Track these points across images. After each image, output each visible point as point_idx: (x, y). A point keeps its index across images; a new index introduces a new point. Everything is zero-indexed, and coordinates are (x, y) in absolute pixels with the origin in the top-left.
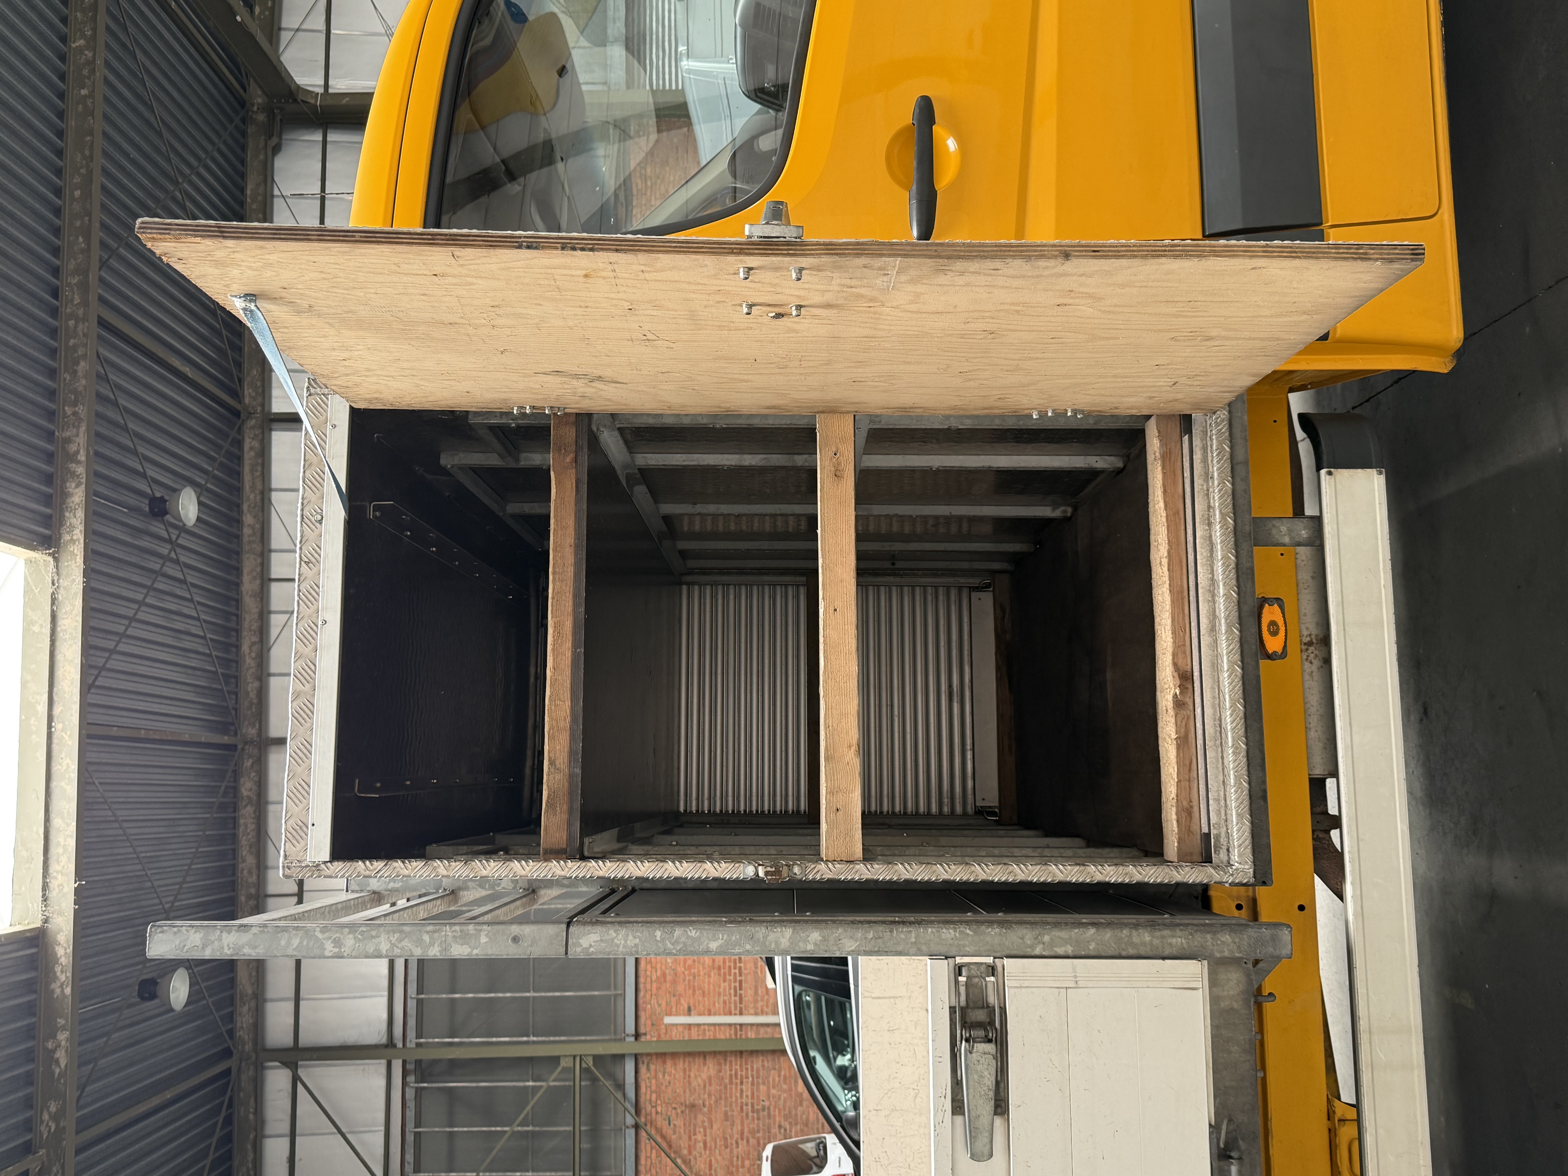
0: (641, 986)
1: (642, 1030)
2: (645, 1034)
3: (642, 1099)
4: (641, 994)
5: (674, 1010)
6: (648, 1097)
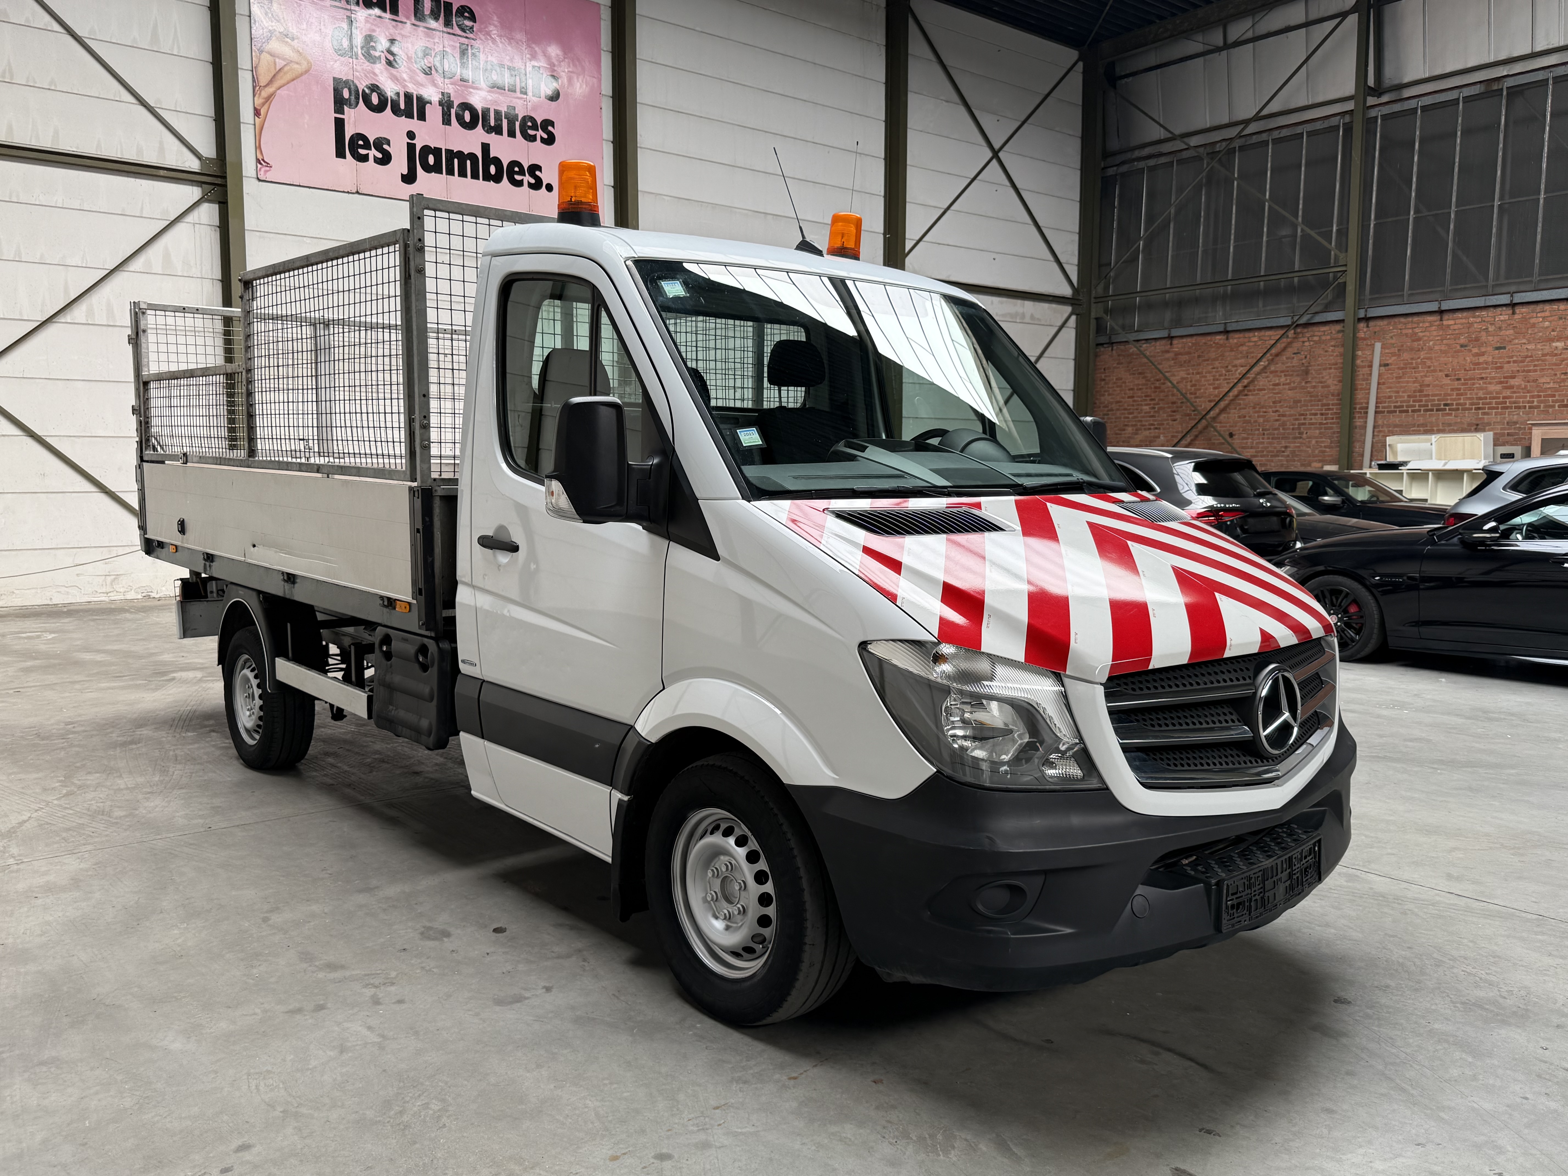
0: (1410, 319)
1: (1372, 323)
2: (1368, 326)
3: (1315, 328)
4: (1402, 320)
5: (1386, 351)
6: (1316, 333)
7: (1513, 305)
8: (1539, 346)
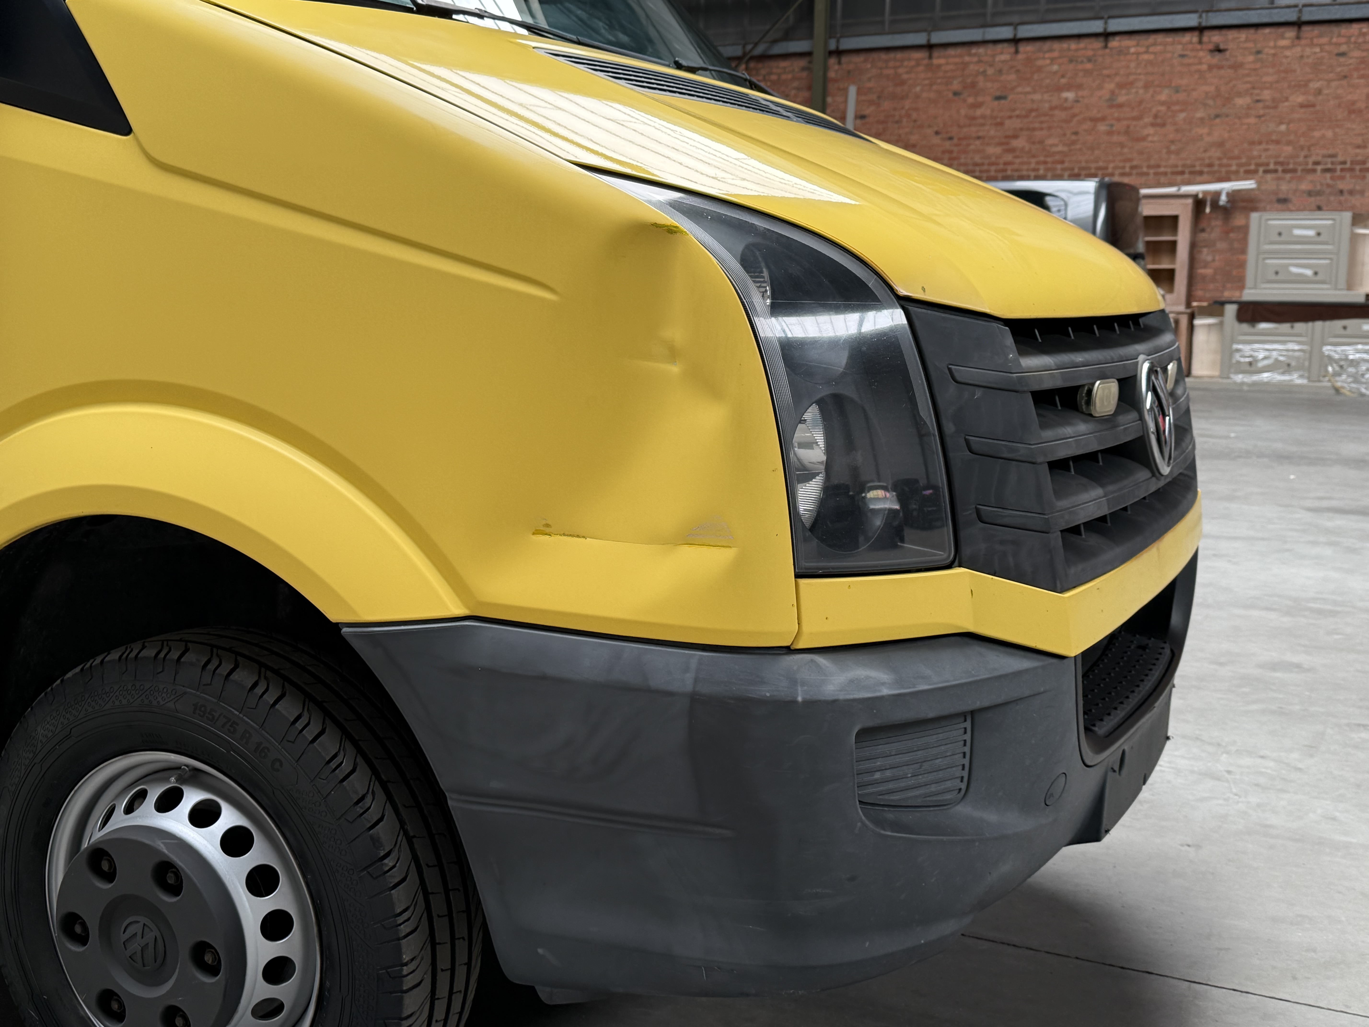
0: (892, 55)
1: (845, 59)
2: (839, 63)
3: (773, 64)
4: (883, 56)
5: (863, 98)
6: (775, 70)
7: (1016, 41)
8: (1046, 97)
